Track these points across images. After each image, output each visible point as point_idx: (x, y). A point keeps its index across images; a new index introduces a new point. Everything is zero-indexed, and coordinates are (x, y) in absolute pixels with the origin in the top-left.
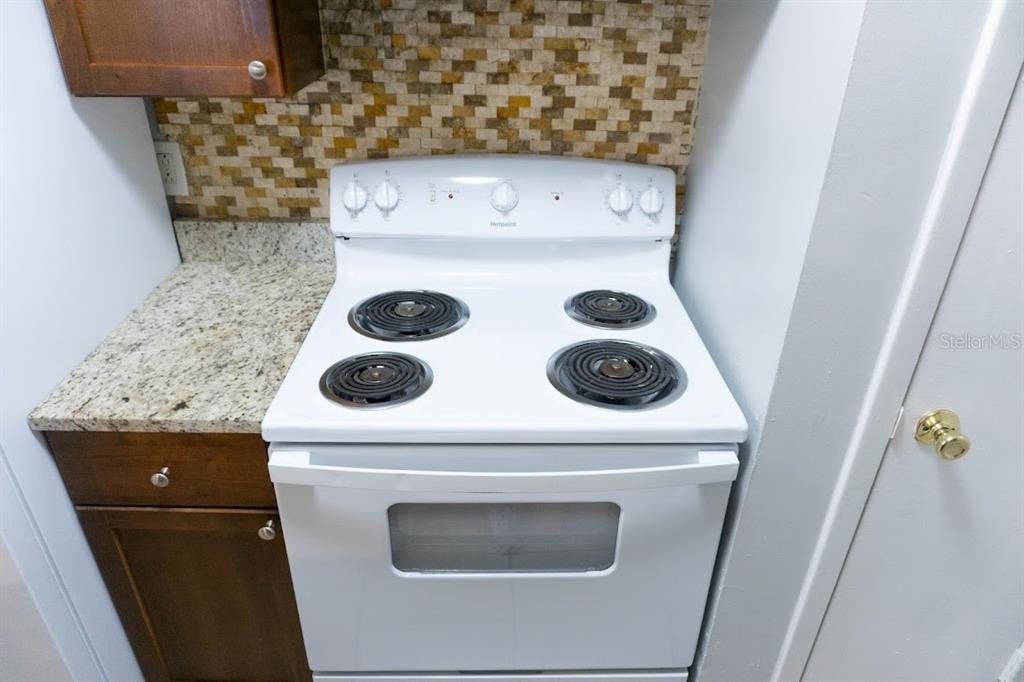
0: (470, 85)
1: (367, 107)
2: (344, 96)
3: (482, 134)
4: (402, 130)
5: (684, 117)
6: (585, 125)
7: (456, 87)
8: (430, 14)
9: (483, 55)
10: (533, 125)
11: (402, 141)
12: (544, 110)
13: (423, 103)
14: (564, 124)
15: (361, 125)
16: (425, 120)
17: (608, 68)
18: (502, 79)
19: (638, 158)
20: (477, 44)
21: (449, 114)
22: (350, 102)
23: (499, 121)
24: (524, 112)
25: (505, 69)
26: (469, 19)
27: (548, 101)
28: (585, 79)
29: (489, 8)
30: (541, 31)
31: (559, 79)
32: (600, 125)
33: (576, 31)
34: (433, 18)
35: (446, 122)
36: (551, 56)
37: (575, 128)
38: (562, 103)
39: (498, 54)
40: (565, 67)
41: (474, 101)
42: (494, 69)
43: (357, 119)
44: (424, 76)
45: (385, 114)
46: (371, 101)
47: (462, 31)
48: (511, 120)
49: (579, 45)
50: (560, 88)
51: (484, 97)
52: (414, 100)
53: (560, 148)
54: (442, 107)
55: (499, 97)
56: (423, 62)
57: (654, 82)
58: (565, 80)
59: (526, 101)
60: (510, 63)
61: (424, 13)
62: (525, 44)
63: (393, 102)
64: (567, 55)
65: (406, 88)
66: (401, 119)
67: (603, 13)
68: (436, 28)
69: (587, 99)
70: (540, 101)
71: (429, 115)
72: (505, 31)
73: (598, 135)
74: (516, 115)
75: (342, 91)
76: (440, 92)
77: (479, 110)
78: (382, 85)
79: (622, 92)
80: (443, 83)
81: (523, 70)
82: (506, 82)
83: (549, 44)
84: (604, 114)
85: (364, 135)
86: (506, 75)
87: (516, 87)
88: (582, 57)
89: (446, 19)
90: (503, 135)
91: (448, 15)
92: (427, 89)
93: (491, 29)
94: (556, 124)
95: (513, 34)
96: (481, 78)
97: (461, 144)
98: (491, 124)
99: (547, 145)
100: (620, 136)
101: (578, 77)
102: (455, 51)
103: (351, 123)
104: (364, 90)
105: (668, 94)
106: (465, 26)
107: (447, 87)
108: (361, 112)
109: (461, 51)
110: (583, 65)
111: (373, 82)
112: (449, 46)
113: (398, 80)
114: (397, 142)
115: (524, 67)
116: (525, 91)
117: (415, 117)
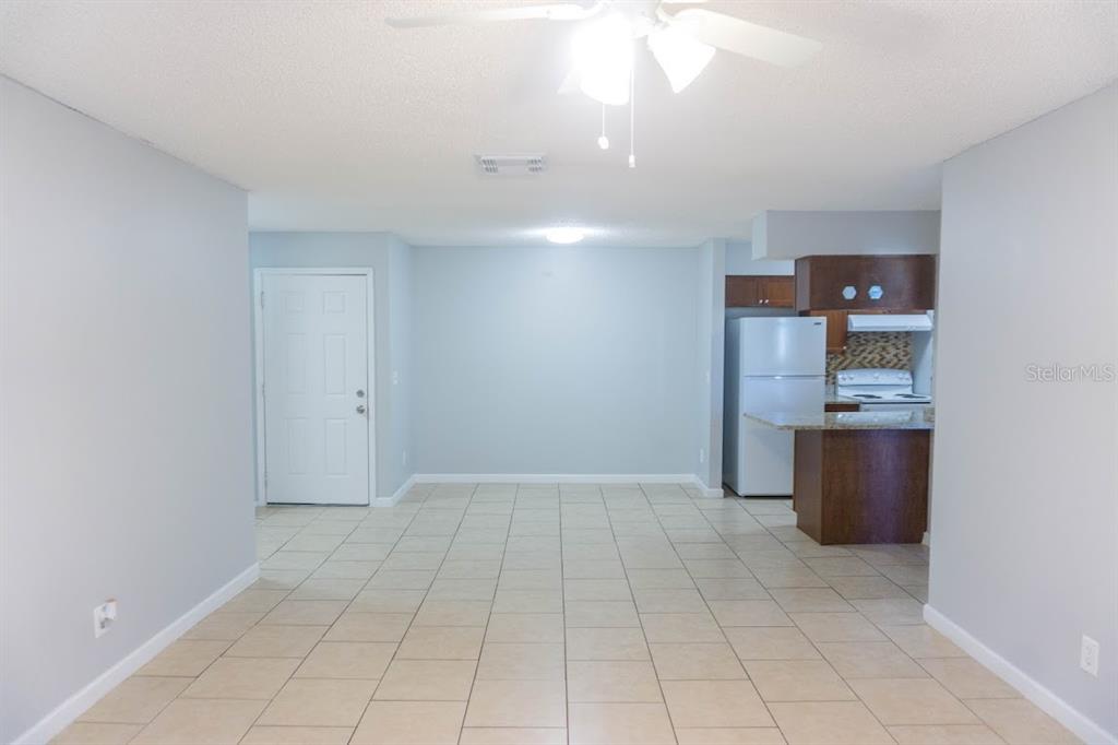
0: (864, 355)
3: (866, 364)
4: (850, 363)
5: (909, 360)
6: (888, 362)
7: (861, 355)
10: (877, 362)
11: (850, 366)
12: (879, 359)
13: (854, 359)
14: (884, 362)
15: (841, 363)
17: (893, 351)
19: (901, 368)
28: (888, 353)
30: (879, 344)
31: (882, 353)
32: (892, 362)
35: (859, 362)
37: (886, 363)
38: (883, 358)
39: (870, 348)
41: (865, 358)
44: (855, 353)
47: (862, 345)
48: (872, 362)
50: (883, 355)
51: (867, 357)
52: (852, 358)
53: (883, 367)
54: (858, 359)
55: (870, 357)
56: (855, 351)
57: (903, 353)
58: (884, 353)
59: (876, 358)
64: (884, 349)
65: (851, 355)
69: (888, 357)
70: (878, 357)
71: (855, 361)
73: (891, 365)
74: (874, 361)
77: (866, 360)
79: (896, 355)
82: (872, 354)
84: (892, 360)
87: (874, 355)
90: (871, 365)
92: (855, 356)
94: (882, 362)
96: (866, 353)
97: (862, 366)
98: (869, 362)
99: (880, 366)
100: (896, 365)
101: (886, 353)
102: (861, 348)
105: (904, 356)
107: (859, 355)
117: (853, 361)
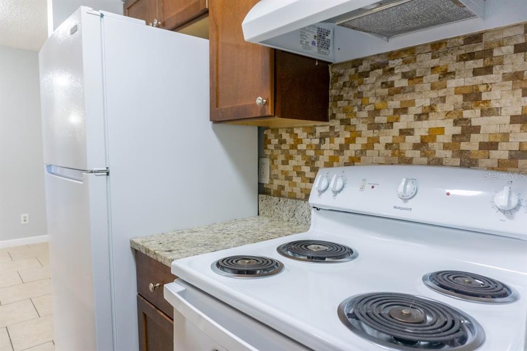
0: (404, 122)
1: (346, 139)
2: (336, 133)
3: (409, 154)
4: (363, 152)
6: (493, 146)
7: (395, 124)
8: (382, 83)
9: (412, 103)
10: (446, 147)
11: (362, 158)
12: (454, 136)
13: (375, 135)
14: (472, 145)
15: (343, 148)
16: (376, 145)
17: (508, 102)
18: (424, 117)
20: (409, 97)
21: (390, 141)
22: (338, 136)
23: (422, 145)
24: (440, 138)
25: (427, 110)
26: (405, 83)
27: (458, 130)
28: (488, 112)
29: (418, 75)
30: (452, 83)
31: (467, 114)
32: (503, 146)
33: (480, 79)
34: (384, 86)
35: (388, 146)
36: (460, 98)
37: (480, 148)
38: (469, 130)
39: (422, 102)
40: (472, 105)
41: (408, 132)
42: (419, 111)
43: (341, 145)
44: (377, 120)
45: (355, 142)
46: (348, 135)
47: (401, 90)
48: (430, 144)
49: (482, 88)
50: (468, 120)
51: (413, 130)
52: (371, 134)
53: (468, 162)
54: (386, 137)
55: (422, 129)
56: (377, 112)
58: (473, 115)
59: (441, 130)
60: (430, 106)
61: (379, 84)
62: (441, 93)
63: (360, 136)
64: (473, 96)
65: (366, 127)
66: (363, 145)
67: (501, 63)
68: (386, 91)
69: (490, 126)
70: (451, 129)
71: (379, 142)
72: (427, 86)
73: (502, 153)
74: (434, 140)
75: (336, 130)
76: (385, 128)
77: (408, 138)
78: (355, 125)
79: (522, 119)
80: (388, 123)
81: (439, 110)
82: (427, 119)
83: (457, 91)
84: (506, 136)
85: (343, 155)
86: (427, 114)
87: (434, 122)
88: (484, 96)
89: (391, 85)
90: (424, 155)
91: (393, 82)
92: (378, 127)
93: (418, 87)
94: (464, 146)
95: (433, 88)
96: (411, 117)
97: (396, 160)
98: (416, 147)
99: (457, 161)
100: (522, 154)
101: (482, 111)
102: (395, 103)
103: (338, 148)
104: (345, 130)
106: (402, 88)
107: (390, 125)
108: (343, 142)
109: (399, 103)
110: (486, 102)
111: (350, 125)
112: (392, 100)
113: (363, 123)
114: (359, 159)
115: (440, 108)
116: (440, 124)
117: (370, 145)
